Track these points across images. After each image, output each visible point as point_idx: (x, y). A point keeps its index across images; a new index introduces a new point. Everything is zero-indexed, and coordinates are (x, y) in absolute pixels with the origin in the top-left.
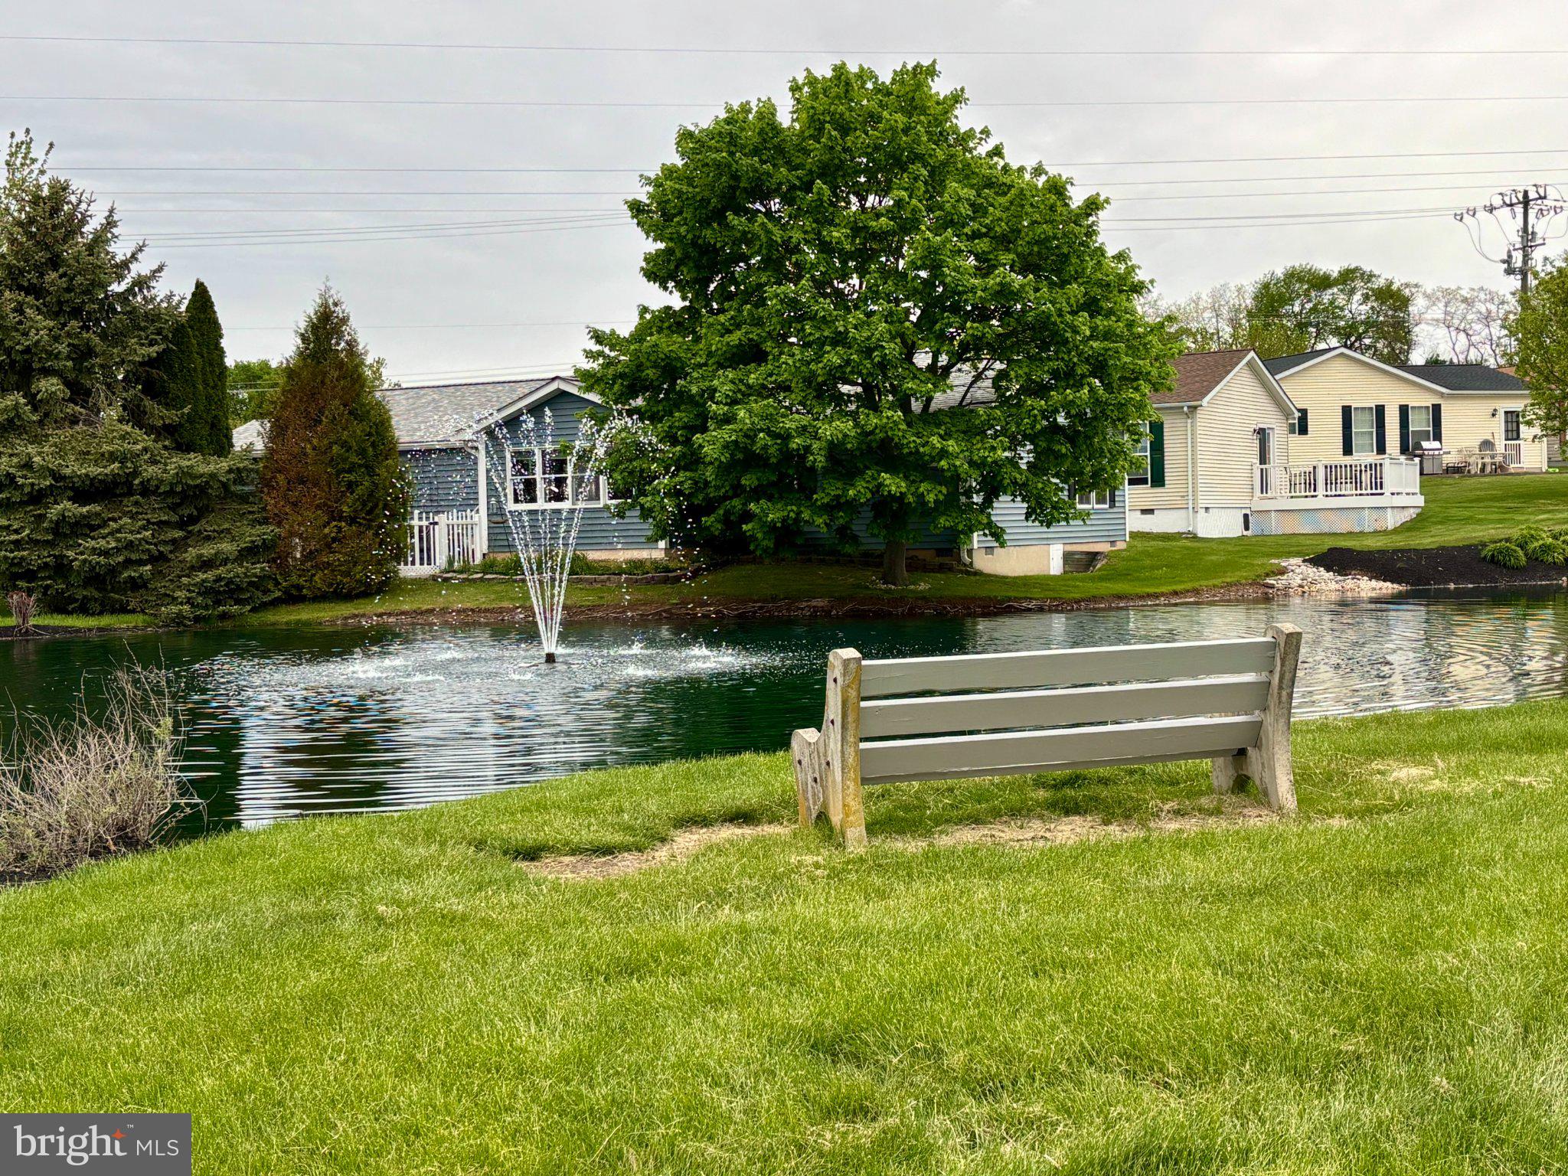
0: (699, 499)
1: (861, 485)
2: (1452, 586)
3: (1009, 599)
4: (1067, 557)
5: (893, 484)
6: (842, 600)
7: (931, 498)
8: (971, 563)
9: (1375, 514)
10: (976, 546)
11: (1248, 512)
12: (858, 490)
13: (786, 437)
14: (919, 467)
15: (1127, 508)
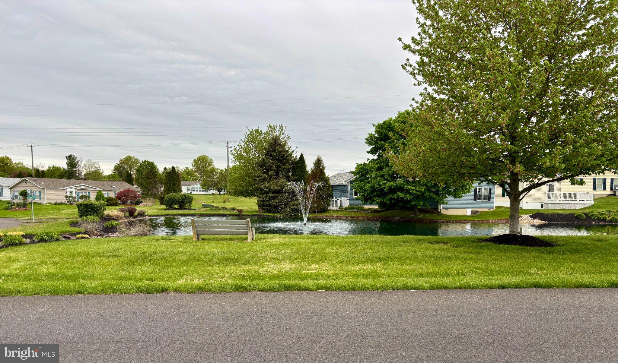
0: (368, 197)
1: (395, 195)
2: (560, 223)
3: (436, 219)
4: (472, 211)
5: (401, 195)
6: (401, 218)
7: (409, 198)
8: (440, 212)
9: (575, 205)
10: (442, 208)
11: (543, 203)
12: (395, 196)
13: (380, 185)
14: (407, 192)
15: (495, 201)
